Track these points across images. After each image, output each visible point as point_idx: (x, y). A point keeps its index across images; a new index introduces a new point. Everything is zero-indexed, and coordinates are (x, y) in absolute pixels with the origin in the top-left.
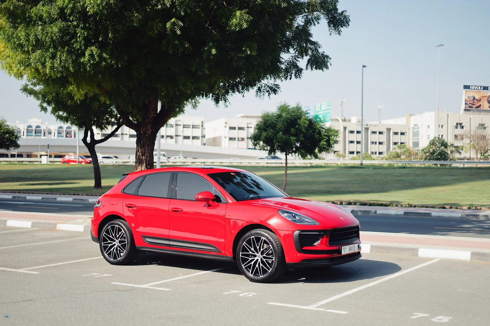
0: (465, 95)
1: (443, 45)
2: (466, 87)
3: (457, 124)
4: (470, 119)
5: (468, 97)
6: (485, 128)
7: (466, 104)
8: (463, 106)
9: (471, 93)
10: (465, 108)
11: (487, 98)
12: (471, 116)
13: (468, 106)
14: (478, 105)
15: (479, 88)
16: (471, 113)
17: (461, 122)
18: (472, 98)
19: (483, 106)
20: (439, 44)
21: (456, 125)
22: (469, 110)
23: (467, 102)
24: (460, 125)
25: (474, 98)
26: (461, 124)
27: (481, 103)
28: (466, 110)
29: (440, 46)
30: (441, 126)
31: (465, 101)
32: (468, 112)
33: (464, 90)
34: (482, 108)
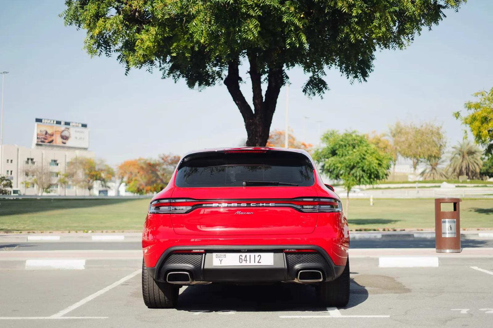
0: (36, 129)
1: (8, 72)
2: (39, 120)
3: (28, 159)
4: (42, 154)
5: (40, 131)
6: (57, 164)
7: (38, 138)
8: (35, 141)
9: (43, 128)
10: (37, 142)
11: (60, 133)
12: (44, 152)
13: (40, 140)
14: (50, 140)
15: (52, 122)
16: (43, 148)
17: (32, 157)
18: (44, 133)
19: (56, 142)
20: (3, 72)
21: (26, 160)
22: (41, 145)
23: (38, 137)
24: (30, 160)
25: (46, 133)
26: (32, 159)
27: (54, 138)
28: (38, 145)
29: (5, 73)
30: (10, 161)
31: (38, 135)
32: (39, 147)
33: (36, 124)
34: (54, 143)
